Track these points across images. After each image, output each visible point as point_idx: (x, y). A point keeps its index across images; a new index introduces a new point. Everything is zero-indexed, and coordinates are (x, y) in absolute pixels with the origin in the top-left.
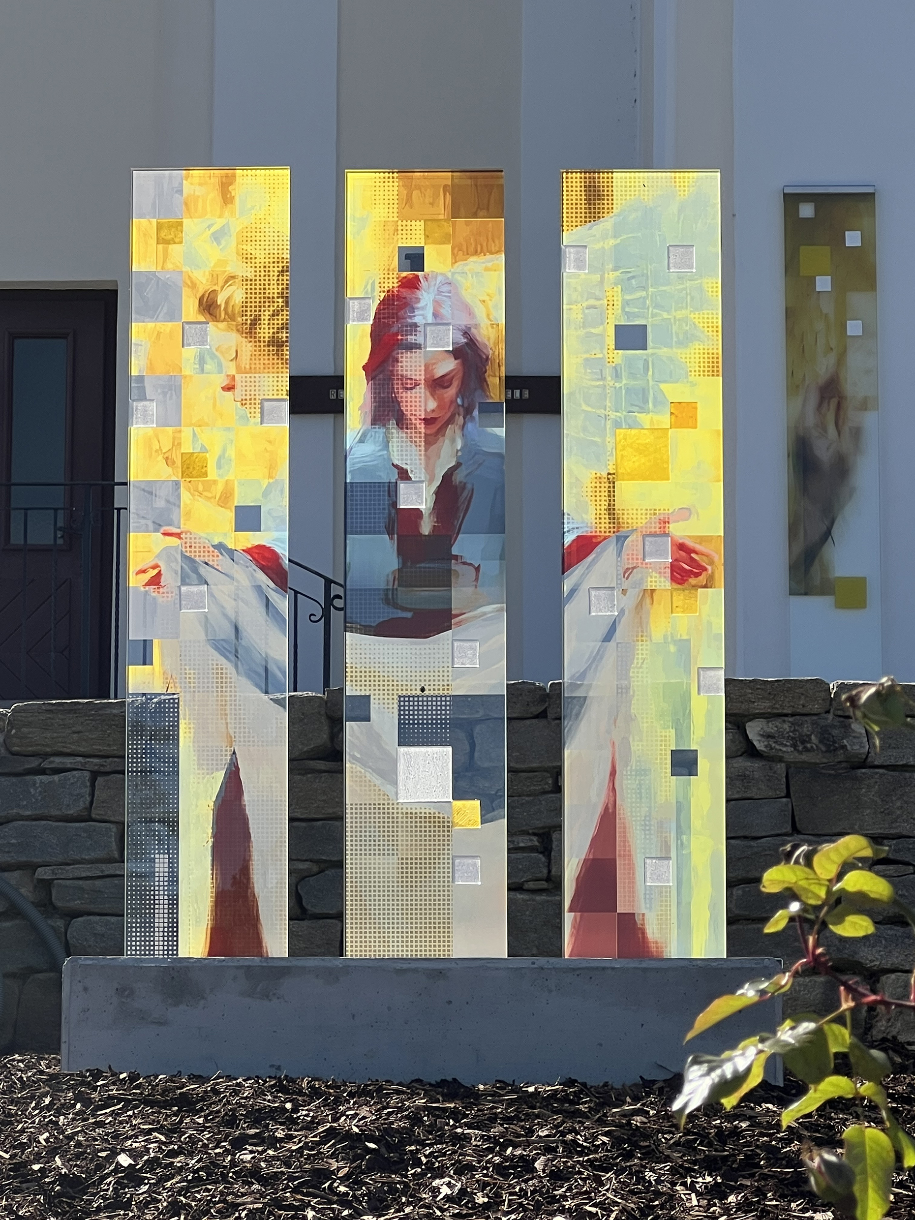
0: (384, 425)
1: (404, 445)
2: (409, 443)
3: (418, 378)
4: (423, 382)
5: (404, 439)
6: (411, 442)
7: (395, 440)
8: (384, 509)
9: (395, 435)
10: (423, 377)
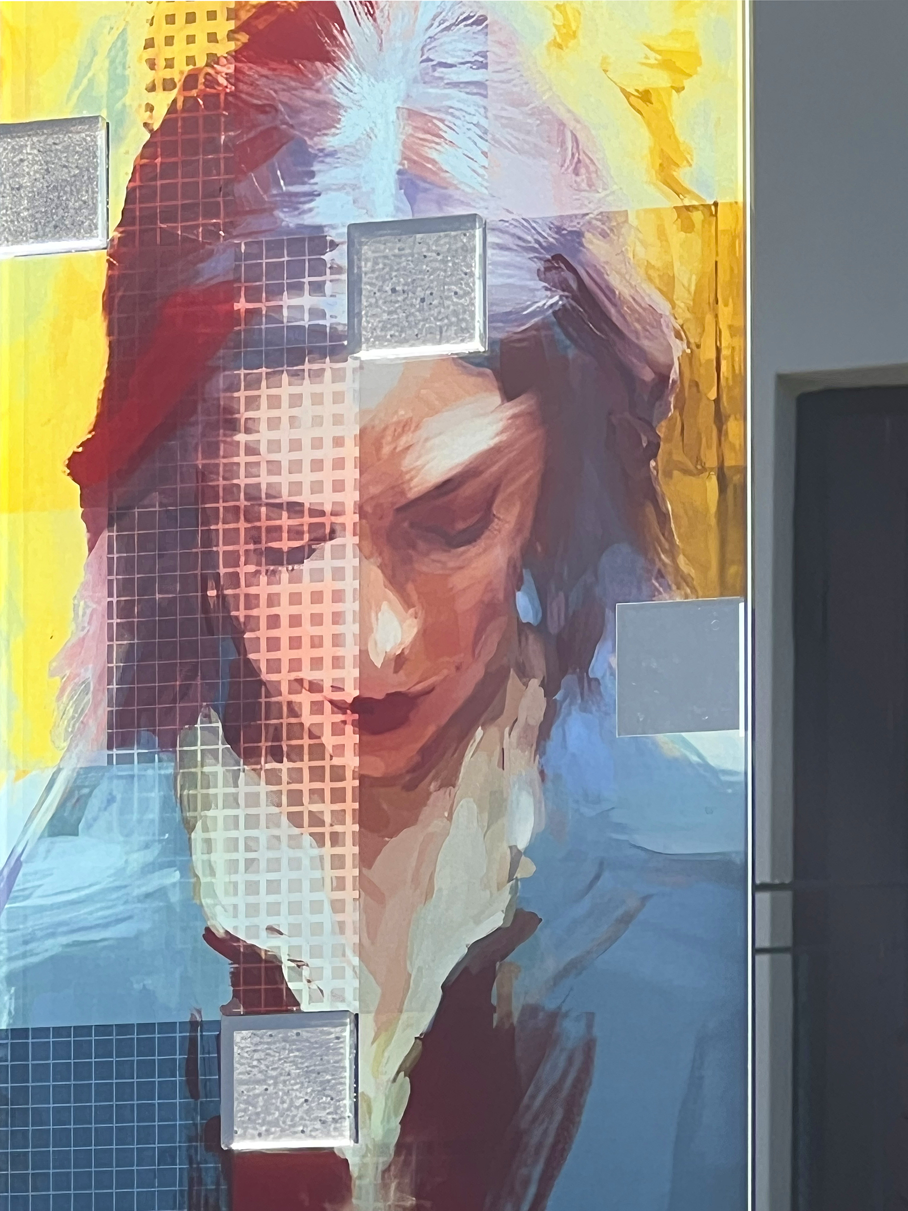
0: (168, 743)
1: (262, 834)
2: (286, 828)
3: (327, 500)
4: (350, 518)
5: (264, 810)
6: (295, 819)
7: (218, 813)
8: (167, 1156)
9: (219, 790)
10: (351, 497)
